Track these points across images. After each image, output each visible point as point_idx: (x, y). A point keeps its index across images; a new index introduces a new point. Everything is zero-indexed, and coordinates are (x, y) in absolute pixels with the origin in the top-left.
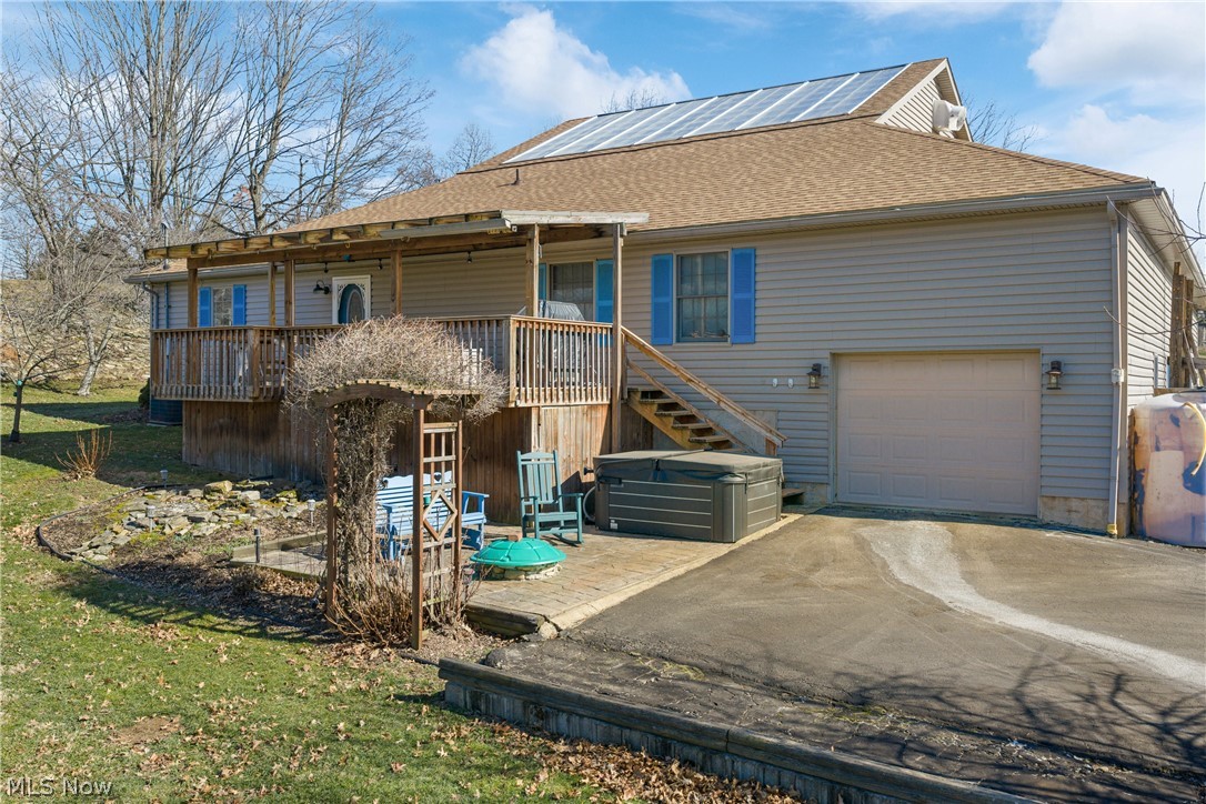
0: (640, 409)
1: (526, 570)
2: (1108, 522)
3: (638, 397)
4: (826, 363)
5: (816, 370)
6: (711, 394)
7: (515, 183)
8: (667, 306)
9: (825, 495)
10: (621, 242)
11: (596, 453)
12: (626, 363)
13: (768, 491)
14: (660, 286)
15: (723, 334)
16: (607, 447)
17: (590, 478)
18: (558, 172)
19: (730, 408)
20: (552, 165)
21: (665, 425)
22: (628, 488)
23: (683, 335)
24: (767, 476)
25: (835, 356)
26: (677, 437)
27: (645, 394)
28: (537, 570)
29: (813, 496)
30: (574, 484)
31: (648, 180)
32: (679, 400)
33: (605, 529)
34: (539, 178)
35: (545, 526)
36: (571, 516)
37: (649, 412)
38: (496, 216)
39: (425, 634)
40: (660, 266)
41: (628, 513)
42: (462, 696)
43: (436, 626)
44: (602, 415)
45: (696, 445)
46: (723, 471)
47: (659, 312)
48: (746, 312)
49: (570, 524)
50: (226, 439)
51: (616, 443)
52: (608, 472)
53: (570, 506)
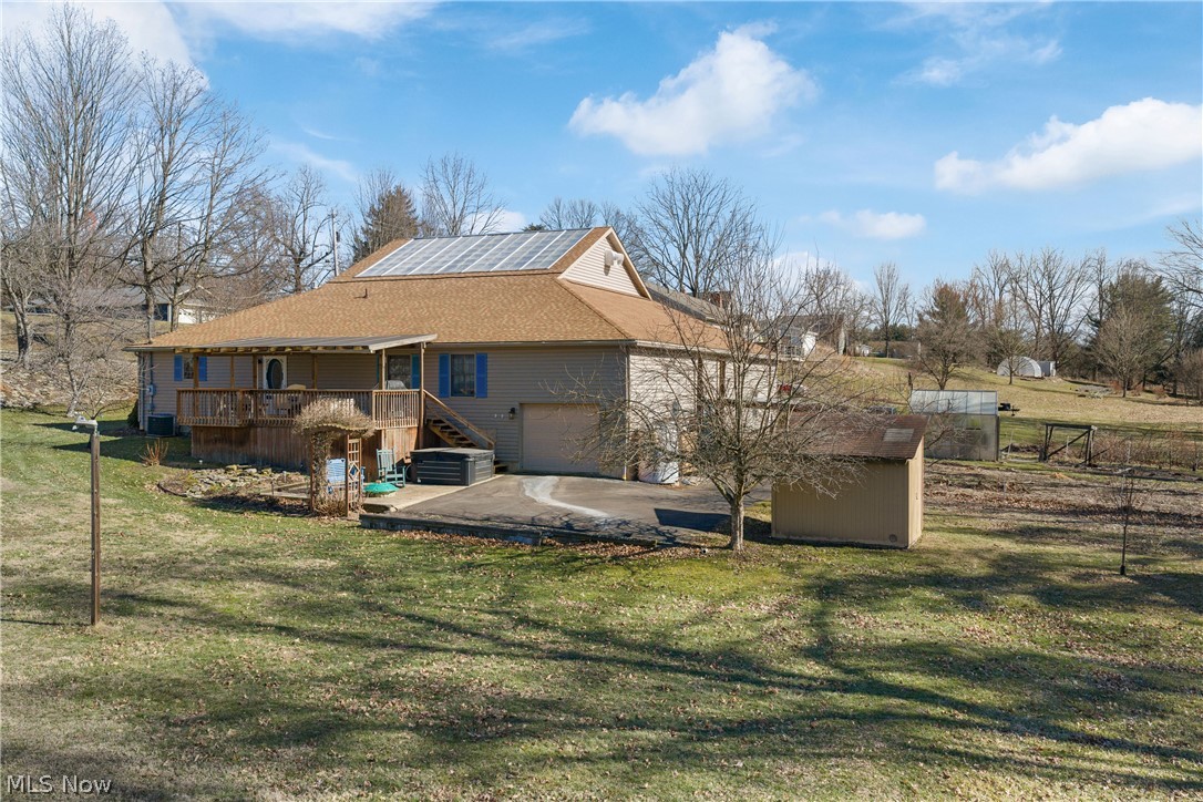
0: (432, 429)
1: (383, 493)
2: (623, 473)
3: (431, 423)
4: (517, 407)
5: (513, 411)
6: (464, 422)
7: (365, 297)
8: (447, 378)
9: (517, 467)
10: (423, 351)
11: (412, 450)
12: (425, 407)
13: (487, 464)
14: (443, 369)
15: (472, 393)
16: (417, 447)
17: (409, 461)
18: (391, 289)
19: (473, 428)
20: (386, 284)
21: (444, 437)
22: (425, 464)
23: (455, 392)
24: (485, 458)
25: (521, 404)
26: (449, 442)
27: (435, 422)
28: (387, 493)
29: (511, 467)
30: (401, 463)
31: (440, 307)
32: (450, 425)
33: (416, 483)
34: (379, 294)
35: (389, 480)
36: (400, 476)
37: (437, 431)
38: (366, 347)
39: (349, 512)
40: (443, 359)
41: (425, 475)
42: (367, 524)
43: (353, 510)
44: (415, 432)
45: (458, 445)
46: (466, 456)
47: (443, 381)
48: (482, 383)
49: (400, 479)
50: (219, 445)
51: (421, 444)
52: (415, 457)
53: (399, 472)
